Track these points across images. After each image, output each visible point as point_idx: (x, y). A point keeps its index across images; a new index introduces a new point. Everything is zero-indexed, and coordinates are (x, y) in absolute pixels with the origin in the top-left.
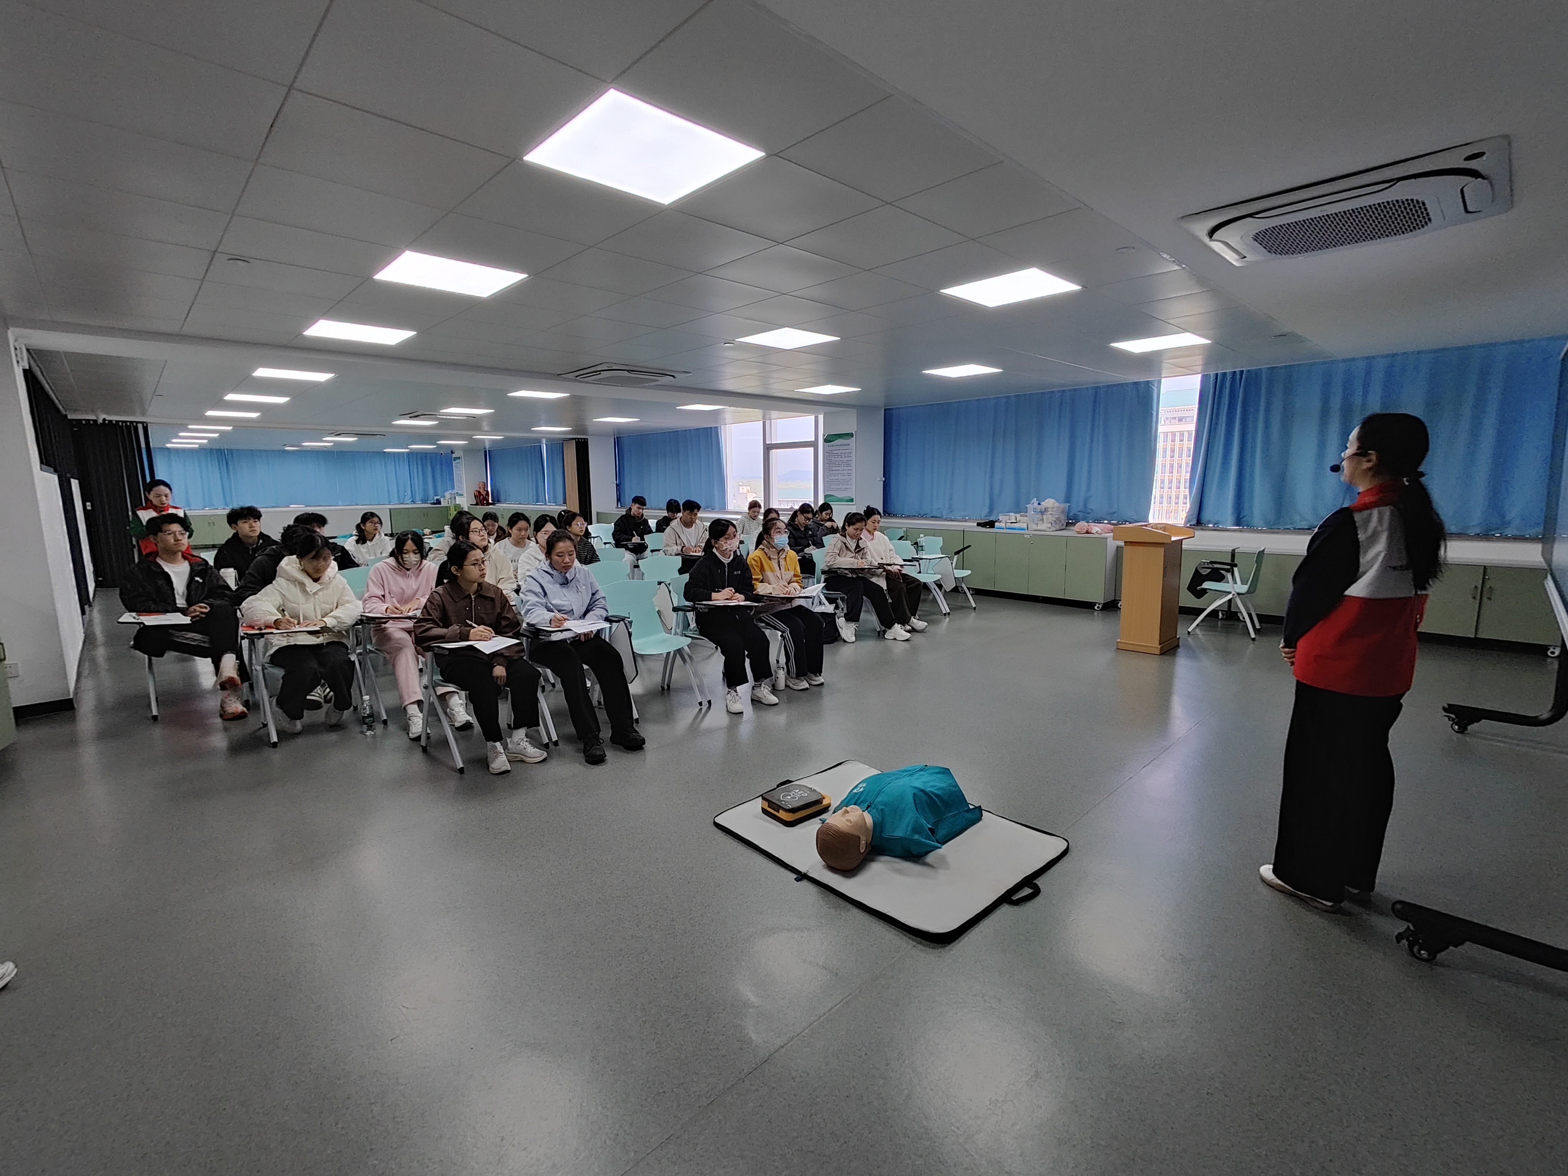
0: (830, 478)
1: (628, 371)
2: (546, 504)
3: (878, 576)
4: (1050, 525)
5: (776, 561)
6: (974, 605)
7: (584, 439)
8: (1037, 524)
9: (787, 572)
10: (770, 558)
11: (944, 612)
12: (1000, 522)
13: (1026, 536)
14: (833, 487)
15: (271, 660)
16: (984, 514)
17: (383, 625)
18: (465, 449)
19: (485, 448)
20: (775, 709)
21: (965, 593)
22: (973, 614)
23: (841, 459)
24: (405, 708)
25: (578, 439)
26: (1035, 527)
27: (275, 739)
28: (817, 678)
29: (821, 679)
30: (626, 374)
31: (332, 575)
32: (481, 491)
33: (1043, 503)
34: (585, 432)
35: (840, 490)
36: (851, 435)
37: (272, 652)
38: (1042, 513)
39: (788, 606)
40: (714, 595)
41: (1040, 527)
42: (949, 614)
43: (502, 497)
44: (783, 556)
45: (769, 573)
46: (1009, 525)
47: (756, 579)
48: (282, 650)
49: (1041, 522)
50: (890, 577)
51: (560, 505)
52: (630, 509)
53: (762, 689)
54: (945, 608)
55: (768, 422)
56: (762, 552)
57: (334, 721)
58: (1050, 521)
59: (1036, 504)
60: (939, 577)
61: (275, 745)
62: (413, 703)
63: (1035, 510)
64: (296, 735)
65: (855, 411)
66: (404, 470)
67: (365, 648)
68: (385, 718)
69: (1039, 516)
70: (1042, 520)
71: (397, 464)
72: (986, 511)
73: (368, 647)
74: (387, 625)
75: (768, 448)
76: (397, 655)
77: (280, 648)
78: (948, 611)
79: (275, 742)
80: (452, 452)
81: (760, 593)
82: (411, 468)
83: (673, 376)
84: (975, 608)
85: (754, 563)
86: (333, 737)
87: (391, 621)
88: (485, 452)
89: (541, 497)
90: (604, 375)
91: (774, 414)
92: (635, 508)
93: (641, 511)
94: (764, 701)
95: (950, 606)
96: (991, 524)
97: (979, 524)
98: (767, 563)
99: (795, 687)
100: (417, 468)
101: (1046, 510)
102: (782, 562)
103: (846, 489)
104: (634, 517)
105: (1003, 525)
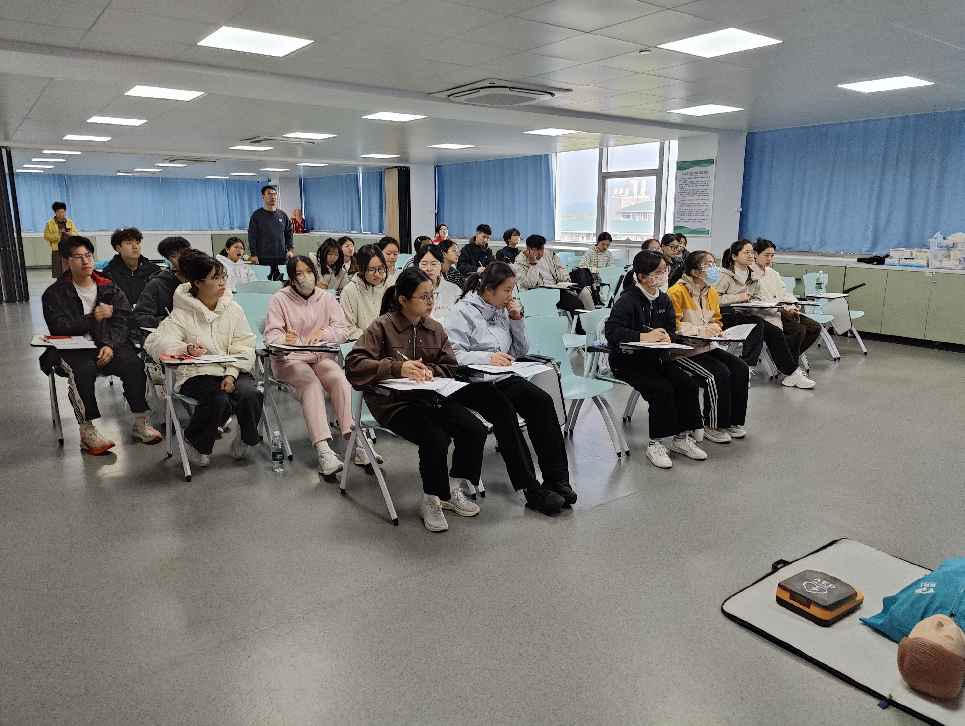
0: (682, 208)
1: (510, 88)
2: (361, 232)
3: (772, 316)
4: (958, 263)
5: (697, 298)
6: (865, 350)
7: (406, 167)
8: (941, 261)
9: (709, 311)
10: (691, 295)
11: (834, 357)
12: (891, 258)
13: (927, 274)
14: (684, 218)
15: (181, 390)
16: (864, 250)
17: (285, 357)
18: (283, 178)
19: (300, 177)
20: (704, 464)
21: (854, 337)
22: (863, 359)
23: (697, 188)
24: (315, 446)
25: (400, 167)
26: (938, 264)
27: (188, 473)
28: (739, 430)
29: (742, 431)
30: (506, 91)
31: (226, 303)
32: (297, 218)
33: (949, 237)
34: (407, 160)
35: (693, 221)
36: (711, 162)
37: (182, 382)
38: (949, 248)
39: (706, 349)
40: (642, 335)
41: (944, 264)
42: (839, 359)
43: (317, 225)
44: (705, 294)
45: (690, 311)
46: (903, 261)
47: (678, 317)
48: (191, 381)
49: (946, 259)
50: (785, 317)
51: (376, 234)
52: (475, 238)
53: (687, 441)
54: (835, 353)
55: (605, 150)
56: (683, 286)
57: (239, 454)
58: (959, 257)
59: (940, 239)
60: (831, 318)
61: (189, 479)
62: (323, 440)
63: (940, 246)
64: (205, 467)
65: (716, 136)
66: (222, 197)
67: (267, 380)
68: (291, 454)
69: (945, 252)
70: (949, 256)
71: (216, 190)
72: (867, 245)
73: (270, 378)
74: (289, 357)
75: (604, 177)
76: (305, 390)
77: (190, 379)
78: (839, 356)
79: (189, 476)
80: (269, 180)
81: (684, 335)
82: (230, 196)
83: (552, 94)
84: (866, 353)
85: (675, 298)
86: (240, 472)
87: (292, 353)
88: (300, 180)
89: (356, 225)
90: (483, 92)
91: (612, 139)
92: (480, 237)
93: (486, 240)
94: (690, 454)
95: (839, 350)
96: (880, 260)
97: (860, 260)
98: (689, 300)
99: (715, 439)
100: (235, 194)
101: (954, 245)
102: (704, 301)
103: (700, 221)
104: (478, 246)
105: (896, 261)
